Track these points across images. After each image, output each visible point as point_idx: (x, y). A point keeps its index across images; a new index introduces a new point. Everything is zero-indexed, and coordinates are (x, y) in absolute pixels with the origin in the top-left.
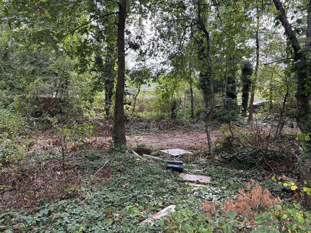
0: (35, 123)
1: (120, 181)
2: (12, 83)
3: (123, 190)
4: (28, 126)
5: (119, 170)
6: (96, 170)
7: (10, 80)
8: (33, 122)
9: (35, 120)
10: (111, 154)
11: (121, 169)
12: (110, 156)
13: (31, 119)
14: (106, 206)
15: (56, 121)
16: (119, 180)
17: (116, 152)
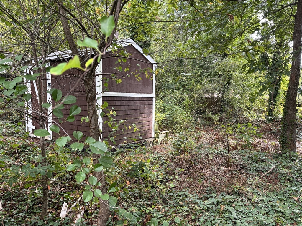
0: (199, 119)
1: (291, 191)
2: (184, 85)
3: (295, 202)
4: (194, 122)
5: (288, 179)
6: (261, 173)
7: (183, 82)
8: (197, 118)
9: (199, 117)
10: (278, 159)
11: (291, 179)
12: (276, 161)
13: (196, 116)
14: (275, 215)
15: (218, 119)
16: (289, 190)
17: (283, 158)
